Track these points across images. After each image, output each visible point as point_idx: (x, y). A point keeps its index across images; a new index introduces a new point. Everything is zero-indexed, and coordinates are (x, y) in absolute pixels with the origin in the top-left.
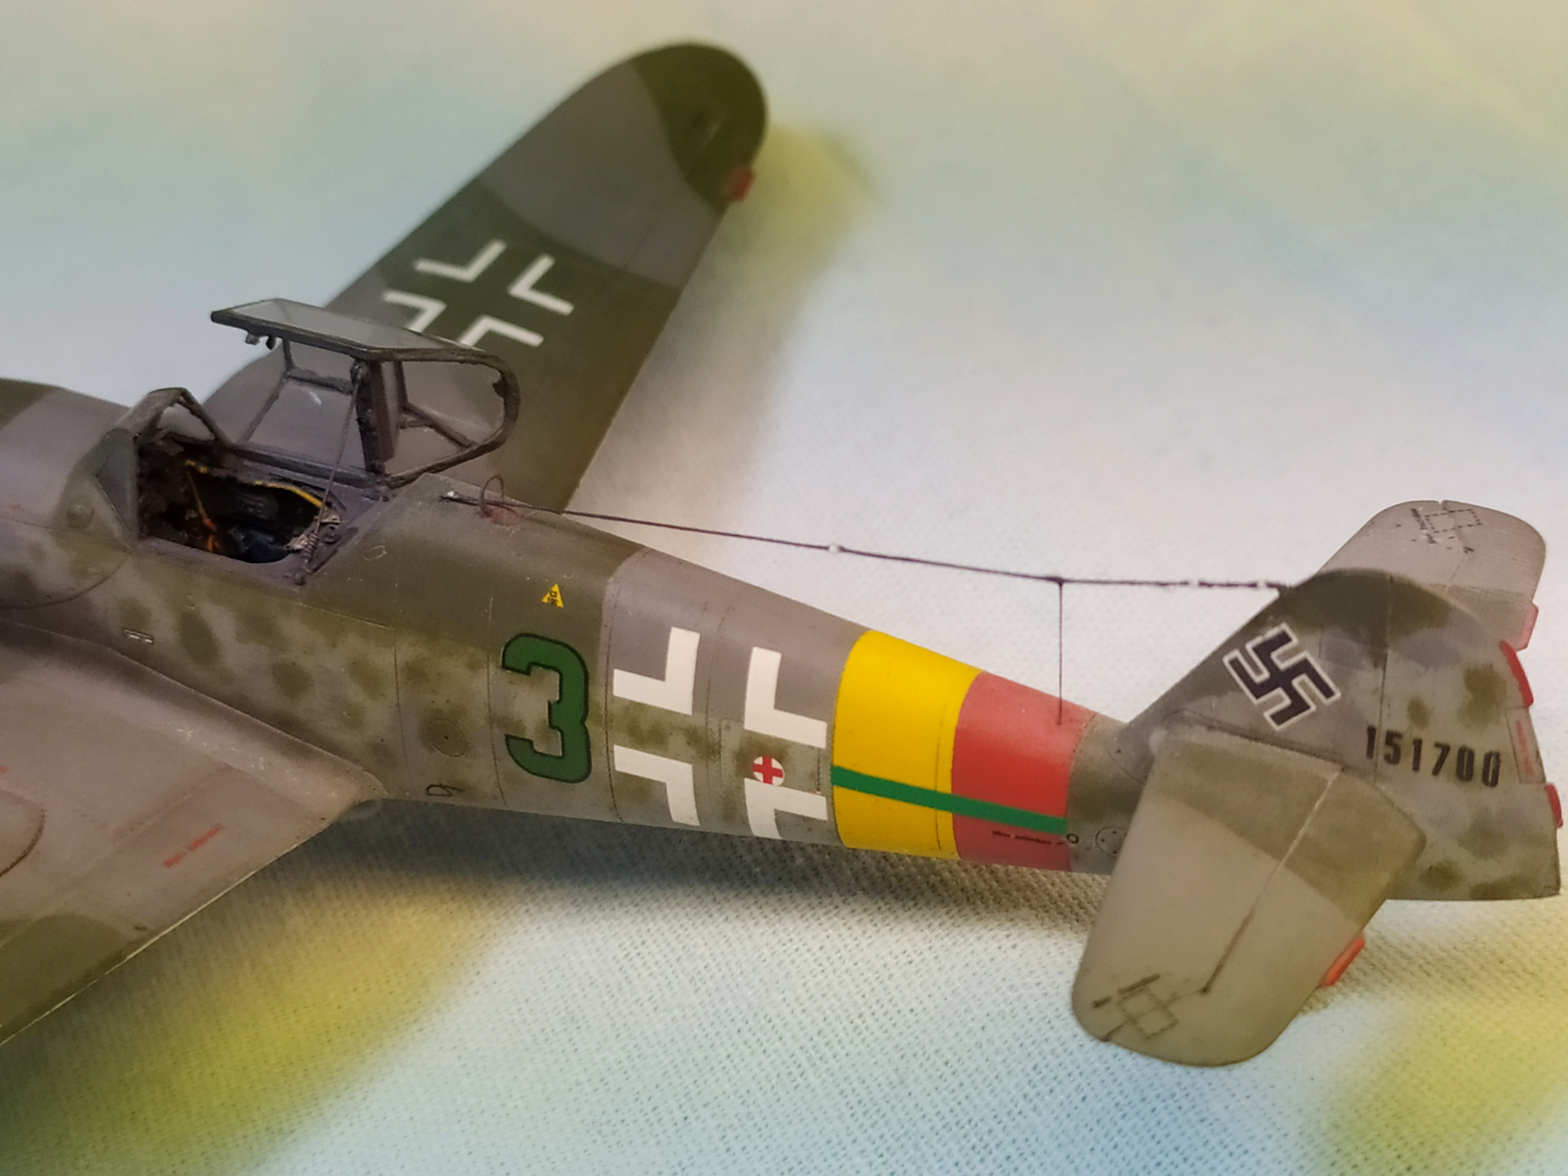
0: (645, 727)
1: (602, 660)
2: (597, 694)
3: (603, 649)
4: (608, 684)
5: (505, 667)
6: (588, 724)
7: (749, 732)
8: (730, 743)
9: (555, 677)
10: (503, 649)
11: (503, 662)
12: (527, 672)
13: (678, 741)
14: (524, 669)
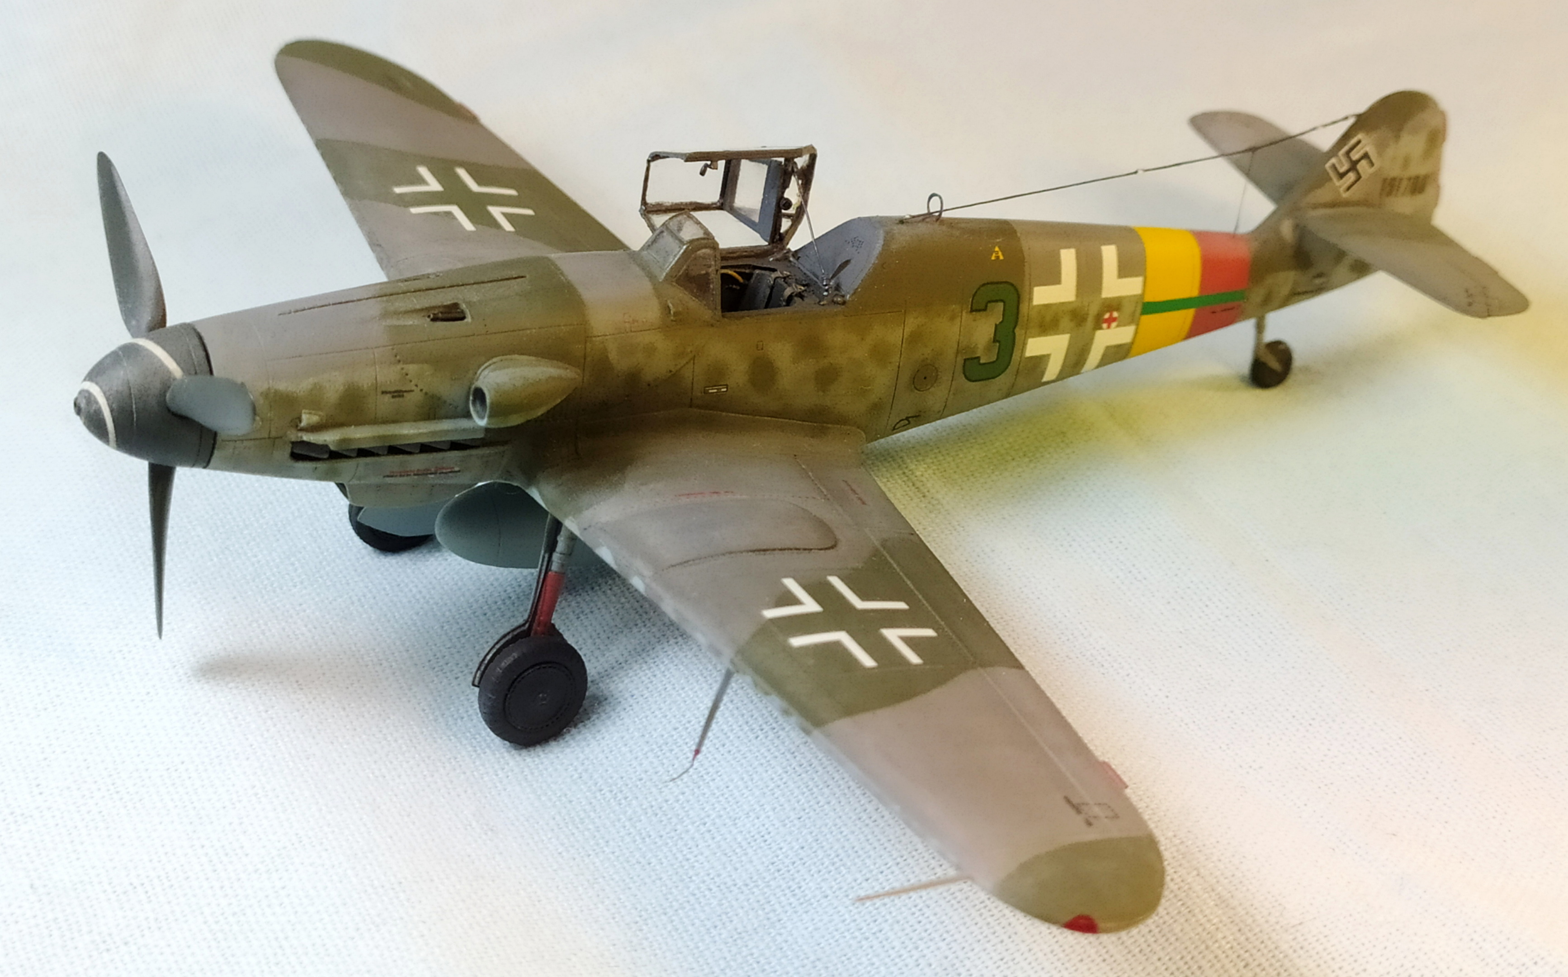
0: (1048, 318)
1: (1027, 283)
2: (1024, 308)
3: (1027, 276)
4: (1031, 299)
5: (972, 311)
6: (1017, 330)
7: (1106, 299)
8: (1093, 310)
9: (1001, 305)
10: (971, 299)
11: (971, 308)
12: (985, 310)
13: (1065, 322)
14: (983, 308)
